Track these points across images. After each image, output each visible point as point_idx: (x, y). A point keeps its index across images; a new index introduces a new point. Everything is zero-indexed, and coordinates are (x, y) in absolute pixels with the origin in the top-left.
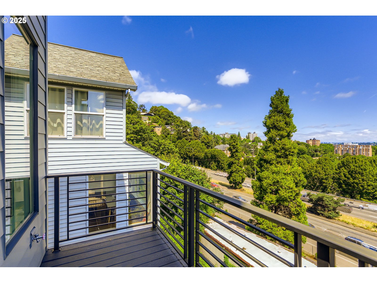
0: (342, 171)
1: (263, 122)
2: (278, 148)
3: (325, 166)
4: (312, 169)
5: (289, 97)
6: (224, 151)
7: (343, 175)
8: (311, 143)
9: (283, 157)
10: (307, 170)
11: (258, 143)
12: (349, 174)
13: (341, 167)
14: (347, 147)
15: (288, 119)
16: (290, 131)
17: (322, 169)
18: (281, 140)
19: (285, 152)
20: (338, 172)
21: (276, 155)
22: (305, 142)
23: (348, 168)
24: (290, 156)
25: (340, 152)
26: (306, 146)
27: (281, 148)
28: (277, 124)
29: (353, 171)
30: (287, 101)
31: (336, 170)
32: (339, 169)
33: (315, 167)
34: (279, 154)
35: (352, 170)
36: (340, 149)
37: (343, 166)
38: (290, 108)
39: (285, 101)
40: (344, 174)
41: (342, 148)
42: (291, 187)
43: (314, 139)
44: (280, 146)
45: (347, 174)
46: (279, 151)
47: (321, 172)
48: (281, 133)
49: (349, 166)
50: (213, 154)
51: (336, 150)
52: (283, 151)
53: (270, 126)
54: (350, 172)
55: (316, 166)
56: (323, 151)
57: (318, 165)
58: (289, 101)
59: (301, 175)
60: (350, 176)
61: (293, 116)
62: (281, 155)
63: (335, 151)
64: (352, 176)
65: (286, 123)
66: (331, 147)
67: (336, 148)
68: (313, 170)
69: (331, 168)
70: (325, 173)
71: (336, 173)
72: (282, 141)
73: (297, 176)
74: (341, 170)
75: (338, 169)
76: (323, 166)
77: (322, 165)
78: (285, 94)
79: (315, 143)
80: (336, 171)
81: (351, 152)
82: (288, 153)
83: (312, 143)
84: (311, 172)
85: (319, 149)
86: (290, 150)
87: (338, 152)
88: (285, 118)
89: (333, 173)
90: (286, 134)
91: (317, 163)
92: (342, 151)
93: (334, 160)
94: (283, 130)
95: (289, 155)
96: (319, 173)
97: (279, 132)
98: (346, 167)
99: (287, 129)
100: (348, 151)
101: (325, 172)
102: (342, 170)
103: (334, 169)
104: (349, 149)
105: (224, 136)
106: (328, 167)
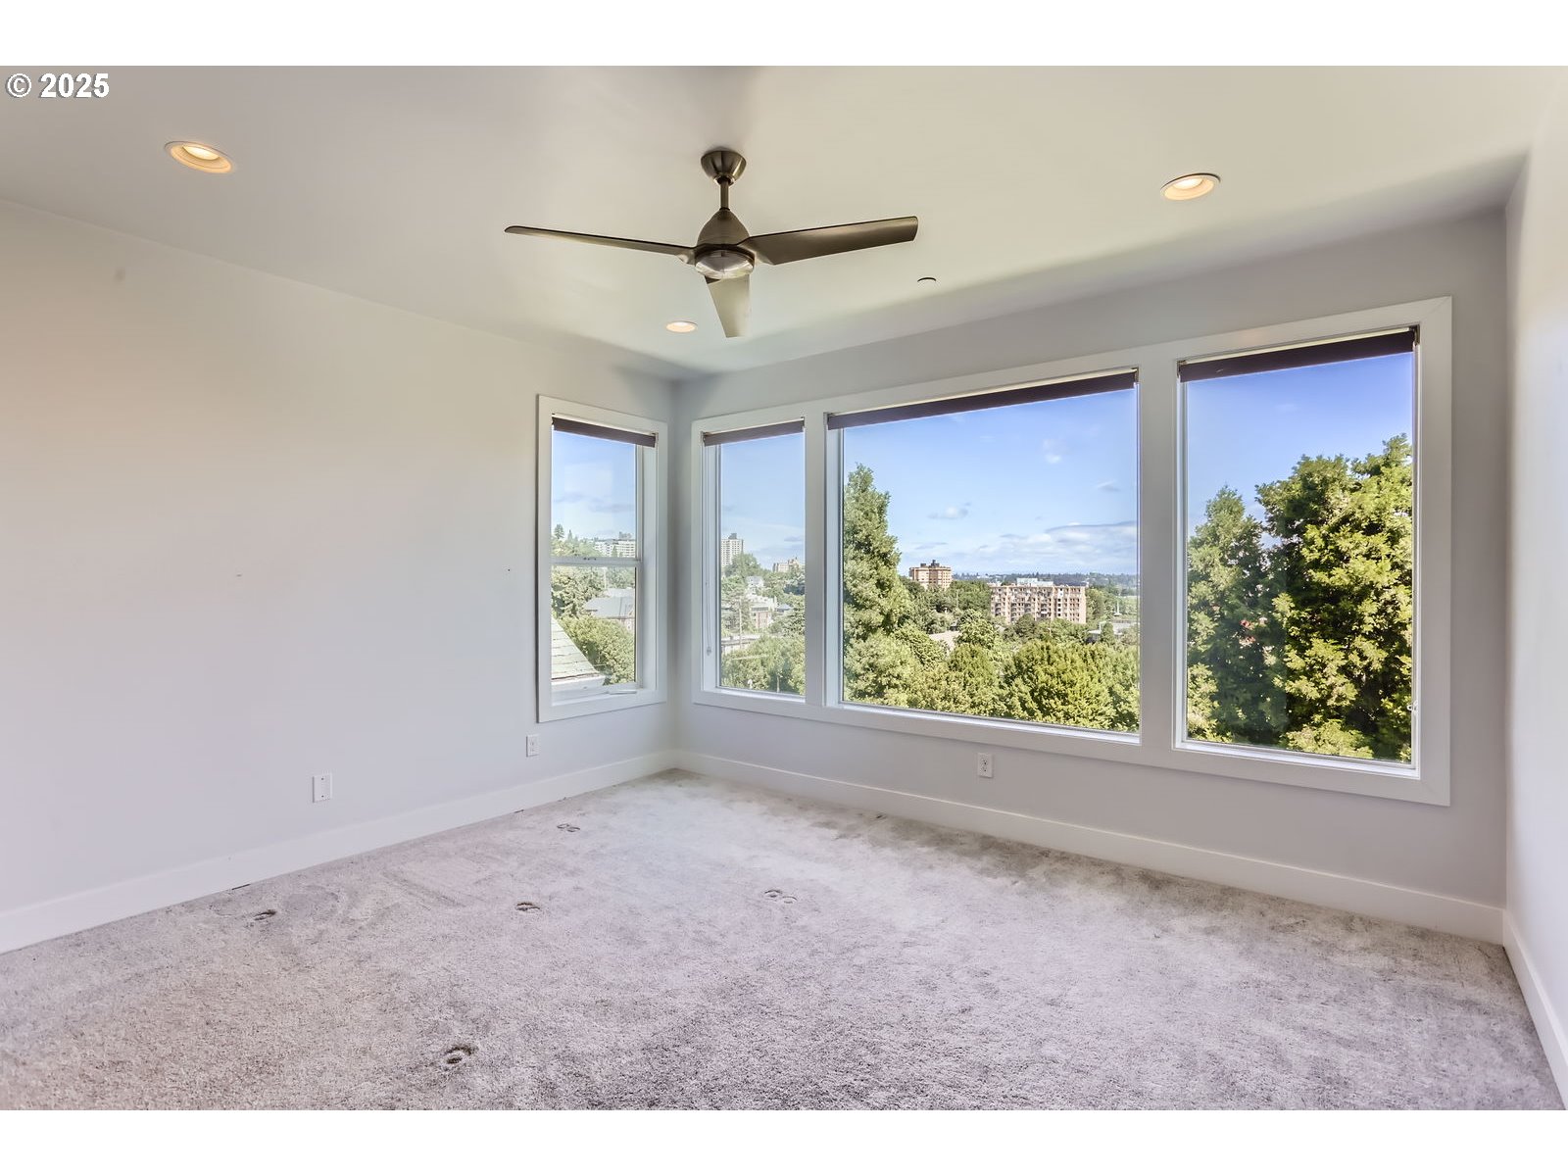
0: (1017, 690)
2: (858, 668)
3: (971, 675)
4: (935, 689)
5: (887, 496)
6: (624, 619)
7: (1018, 704)
8: (923, 577)
9: (870, 695)
10: (919, 693)
11: (749, 578)
12: (1035, 699)
13: (1013, 677)
14: (1027, 594)
15: (884, 571)
16: (891, 610)
17: (965, 687)
18: (865, 639)
19: (877, 677)
20: (1005, 692)
21: (852, 689)
22: (907, 575)
23: (1031, 679)
24: (891, 690)
25: (1006, 610)
26: (911, 591)
27: (867, 667)
28: (855, 586)
29: (1043, 688)
30: (881, 510)
31: (1001, 687)
32: (1009, 684)
33: (944, 683)
34: (861, 685)
35: (1040, 686)
36: (1007, 601)
37: (1019, 674)
38: (890, 532)
39: (876, 510)
40: (1020, 699)
41: (1013, 598)
43: (933, 564)
44: (864, 660)
45: (1028, 698)
46: (860, 675)
47: (960, 696)
48: (865, 615)
49: (1033, 672)
50: (584, 639)
51: (997, 605)
52: (871, 676)
54: (1036, 694)
55: (947, 679)
56: (961, 605)
57: (953, 674)
58: (888, 509)
60: (1034, 706)
61: (899, 560)
62: (867, 687)
63: (993, 605)
64: (1039, 702)
65: (880, 585)
66: (983, 594)
67: (997, 598)
68: (937, 692)
69: (987, 681)
70: (971, 700)
71: (1002, 698)
72: (867, 643)
74: (1015, 687)
75: (1006, 686)
76: (967, 675)
78: (878, 486)
79: (938, 576)
80: (1001, 691)
81: (1036, 610)
82: (884, 681)
83: (926, 579)
84: (932, 700)
85: (948, 600)
86: (890, 670)
87: (1002, 610)
88: (876, 569)
89: (994, 699)
90: (881, 619)
91: (950, 669)
92: (1013, 605)
93: (992, 641)
94: (871, 607)
95: (890, 685)
97: (861, 613)
98: (1026, 676)
99: (883, 602)
100: (1026, 605)
101: (972, 696)
102: (1017, 686)
103: (996, 684)
104: (1030, 600)
105: (615, 549)
106: (980, 679)
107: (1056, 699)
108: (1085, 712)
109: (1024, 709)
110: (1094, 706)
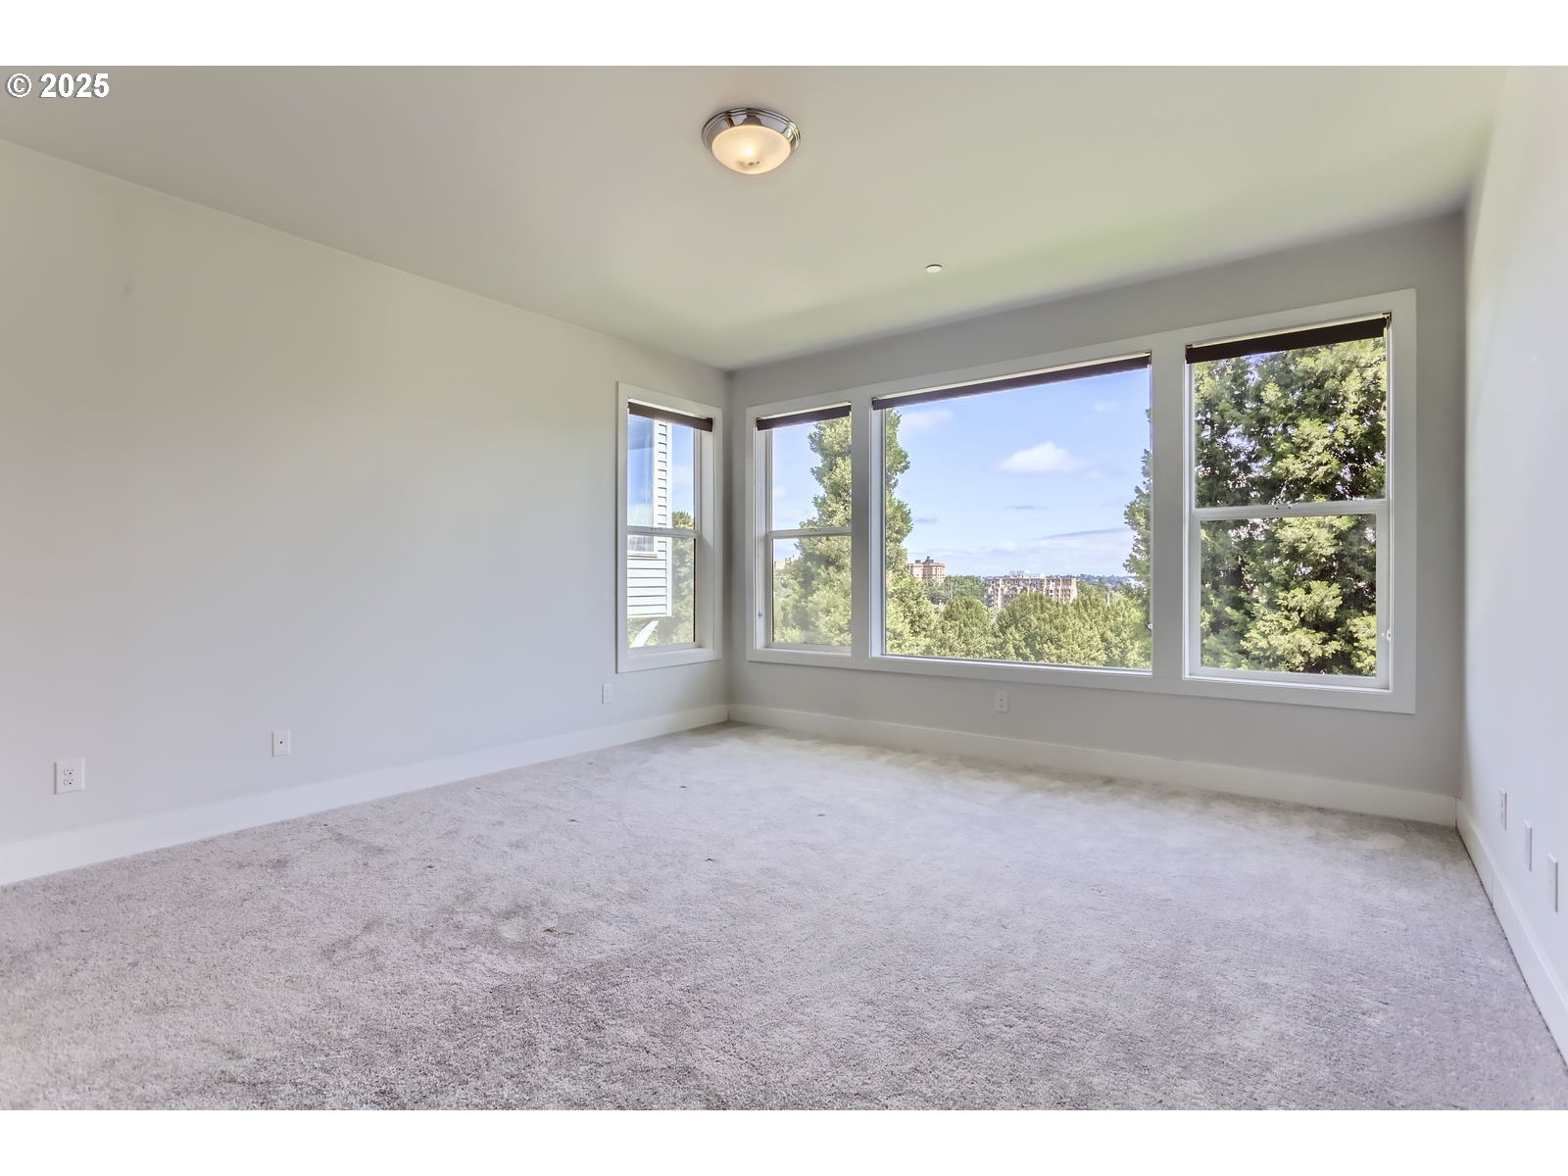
0: (1011, 638)
1: (810, 437)
3: (966, 624)
4: (931, 639)
7: (1012, 651)
8: (918, 573)
12: (1028, 645)
13: (1009, 626)
14: (1019, 586)
17: (959, 636)
20: (1000, 641)
23: (1025, 628)
25: (999, 601)
29: (1036, 634)
31: (996, 636)
32: (1004, 633)
33: (939, 631)
35: (1033, 632)
36: (999, 592)
37: (1013, 623)
40: (1014, 646)
41: (1006, 589)
42: (898, 631)
45: (1022, 644)
47: (956, 644)
49: (1026, 620)
51: (990, 596)
53: (837, 448)
54: (1029, 640)
55: (943, 628)
57: (948, 624)
59: (921, 599)
60: (1027, 651)
64: (1033, 648)
66: (977, 586)
67: (990, 589)
68: (934, 640)
69: (981, 632)
70: (965, 648)
71: (996, 647)
73: (912, 603)
74: (1009, 636)
75: (1001, 634)
76: (962, 625)
77: (958, 622)
79: (930, 575)
80: (995, 640)
83: (921, 574)
89: (988, 647)
91: (946, 619)
92: (1005, 596)
96: (950, 648)
98: (1019, 625)
101: (967, 645)
102: (1011, 634)
103: (991, 633)
104: (1022, 591)
106: (974, 628)
107: (1050, 644)
108: (1078, 656)
109: (1018, 654)
110: (1087, 650)
